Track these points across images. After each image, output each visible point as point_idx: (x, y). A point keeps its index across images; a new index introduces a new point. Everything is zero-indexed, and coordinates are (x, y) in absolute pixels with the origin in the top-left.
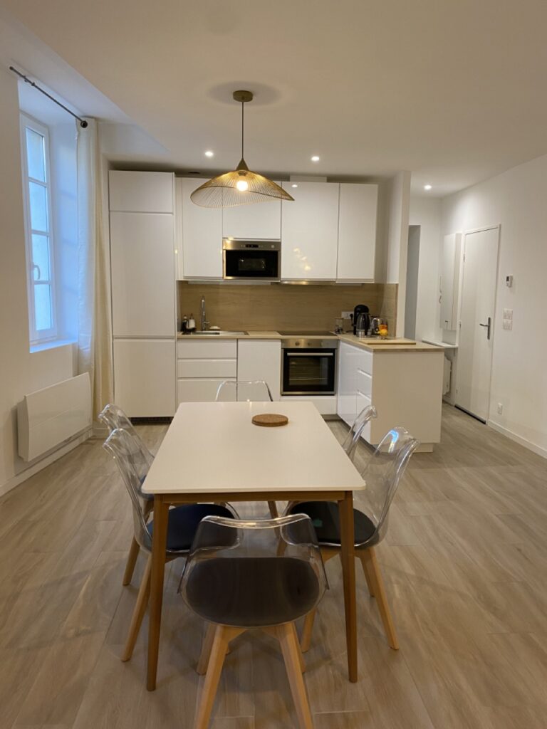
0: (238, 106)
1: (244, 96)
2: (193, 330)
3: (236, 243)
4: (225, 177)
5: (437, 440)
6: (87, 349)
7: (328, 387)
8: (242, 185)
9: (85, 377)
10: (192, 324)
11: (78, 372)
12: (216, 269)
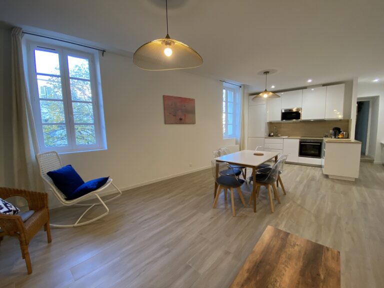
0: (264, 76)
1: (266, 73)
2: (272, 136)
3: (285, 110)
4: (261, 94)
5: (357, 177)
6: (239, 139)
7: (318, 155)
8: (265, 96)
9: (238, 145)
10: (272, 134)
11: (236, 144)
12: (278, 118)
